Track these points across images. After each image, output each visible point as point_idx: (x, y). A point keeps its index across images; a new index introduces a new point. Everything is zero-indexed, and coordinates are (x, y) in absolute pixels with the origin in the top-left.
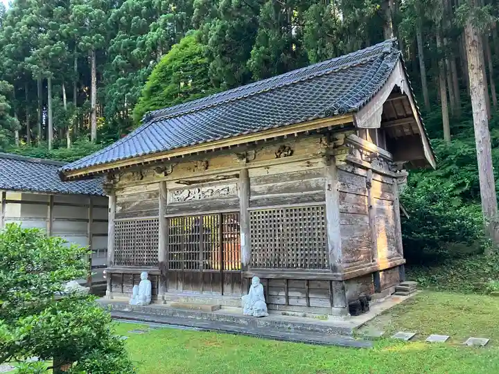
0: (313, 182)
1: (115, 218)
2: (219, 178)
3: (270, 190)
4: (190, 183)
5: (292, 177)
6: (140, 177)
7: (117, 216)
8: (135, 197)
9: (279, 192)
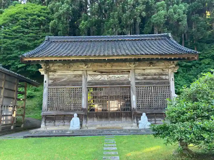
0: (164, 77)
1: (48, 86)
2: (119, 72)
3: (145, 79)
4: (102, 72)
5: (155, 75)
6: (69, 67)
7: (49, 85)
8: (64, 76)
9: (149, 80)
